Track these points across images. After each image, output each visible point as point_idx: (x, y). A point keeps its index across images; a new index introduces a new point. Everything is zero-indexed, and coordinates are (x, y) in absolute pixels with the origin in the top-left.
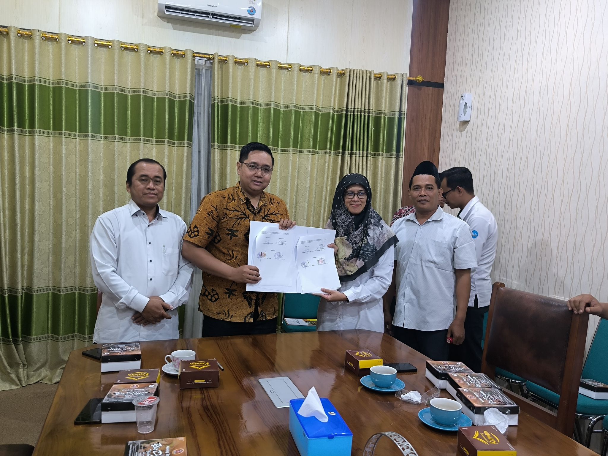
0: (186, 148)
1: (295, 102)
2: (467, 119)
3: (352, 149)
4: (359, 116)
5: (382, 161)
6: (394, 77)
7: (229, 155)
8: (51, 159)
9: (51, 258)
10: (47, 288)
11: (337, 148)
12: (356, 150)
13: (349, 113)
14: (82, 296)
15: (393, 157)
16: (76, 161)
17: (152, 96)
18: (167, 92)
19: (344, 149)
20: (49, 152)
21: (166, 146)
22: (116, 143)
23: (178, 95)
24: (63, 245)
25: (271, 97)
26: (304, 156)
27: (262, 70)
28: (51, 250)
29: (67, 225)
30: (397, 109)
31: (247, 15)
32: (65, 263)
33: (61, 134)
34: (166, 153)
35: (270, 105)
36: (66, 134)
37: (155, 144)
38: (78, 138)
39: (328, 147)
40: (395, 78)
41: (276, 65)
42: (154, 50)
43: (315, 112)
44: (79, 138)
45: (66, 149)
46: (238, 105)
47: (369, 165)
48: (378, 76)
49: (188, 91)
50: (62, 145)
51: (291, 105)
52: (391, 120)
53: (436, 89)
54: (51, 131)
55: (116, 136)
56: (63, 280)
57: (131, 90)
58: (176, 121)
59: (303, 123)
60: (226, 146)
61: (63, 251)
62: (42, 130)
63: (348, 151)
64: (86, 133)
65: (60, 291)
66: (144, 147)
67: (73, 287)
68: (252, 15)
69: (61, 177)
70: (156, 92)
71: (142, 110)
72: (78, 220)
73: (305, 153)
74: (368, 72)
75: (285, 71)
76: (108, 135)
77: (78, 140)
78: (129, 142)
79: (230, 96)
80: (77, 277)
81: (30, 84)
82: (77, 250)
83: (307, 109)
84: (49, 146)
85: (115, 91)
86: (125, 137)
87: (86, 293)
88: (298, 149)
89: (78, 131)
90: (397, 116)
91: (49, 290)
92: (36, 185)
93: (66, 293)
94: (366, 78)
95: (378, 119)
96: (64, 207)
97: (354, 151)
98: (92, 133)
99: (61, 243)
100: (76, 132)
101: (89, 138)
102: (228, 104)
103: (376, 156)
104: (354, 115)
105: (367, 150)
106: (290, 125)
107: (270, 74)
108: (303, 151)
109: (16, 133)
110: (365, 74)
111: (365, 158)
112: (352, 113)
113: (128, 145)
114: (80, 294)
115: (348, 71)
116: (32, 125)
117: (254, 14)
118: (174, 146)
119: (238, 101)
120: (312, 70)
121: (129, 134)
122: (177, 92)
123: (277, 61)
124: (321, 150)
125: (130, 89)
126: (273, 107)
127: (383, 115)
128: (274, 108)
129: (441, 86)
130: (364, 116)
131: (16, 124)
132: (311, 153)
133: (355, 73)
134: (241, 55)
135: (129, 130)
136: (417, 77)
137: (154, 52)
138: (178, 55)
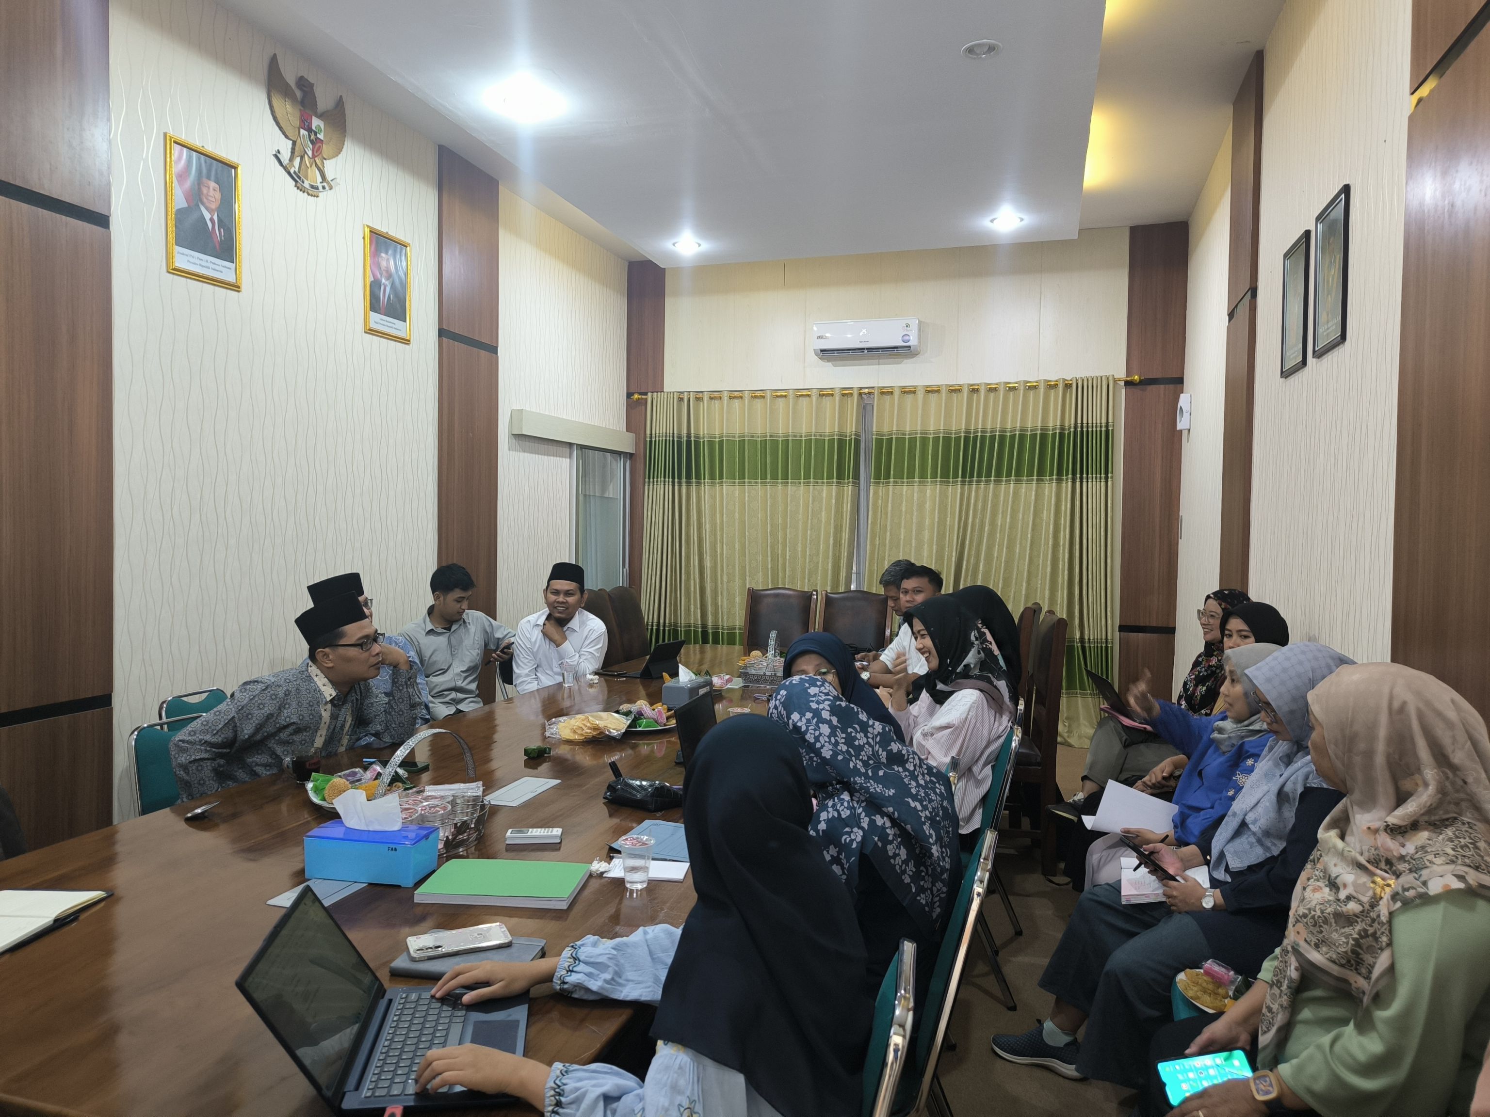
0: (850, 488)
1: (965, 427)
2: (1186, 427)
7: (891, 491)
9: (737, 599)
17: (823, 438)
18: (836, 432)
20: (735, 500)
21: (834, 487)
22: (790, 487)
23: (848, 434)
25: (940, 423)
27: (932, 396)
28: (737, 591)
31: (903, 344)
33: (743, 483)
34: (834, 494)
35: (940, 432)
37: (824, 485)
38: (758, 485)
41: (946, 388)
42: (825, 392)
45: (749, 496)
46: (907, 437)
49: (854, 430)
50: (745, 493)
51: (960, 430)
53: (1175, 385)
54: (737, 480)
55: (789, 480)
57: (805, 434)
60: (889, 482)
62: (729, 480)
64: (766, 480)
66: (814, 489)
68: (907, 342)
70: (827, 434)
71: (813, 453)
72: (760, 563)
75: (956, 394)
76: (785, 481)
78: (801, 485)
79: (896, 428)
81: (719, 440)
84: (736, 494)
85: (789, 438)
86: (799, 480)
98: (770, 479)
100: (757, 479)
102: (892, 437)
106: (960, 453)
107: (940, 399)
109: (707, 484)
113: (802, 488)
116: (721, 477)
118: (842, 485)
119: (907, 432)
122: (848, 430)
123: (948, 384)
126: (942, 435)
129: (1178, 380)
131: (707, 476)
134: (908, 382)
135: (802, 474)
136: (1132, 376)
137: (824, 394)
138: (846, 394)
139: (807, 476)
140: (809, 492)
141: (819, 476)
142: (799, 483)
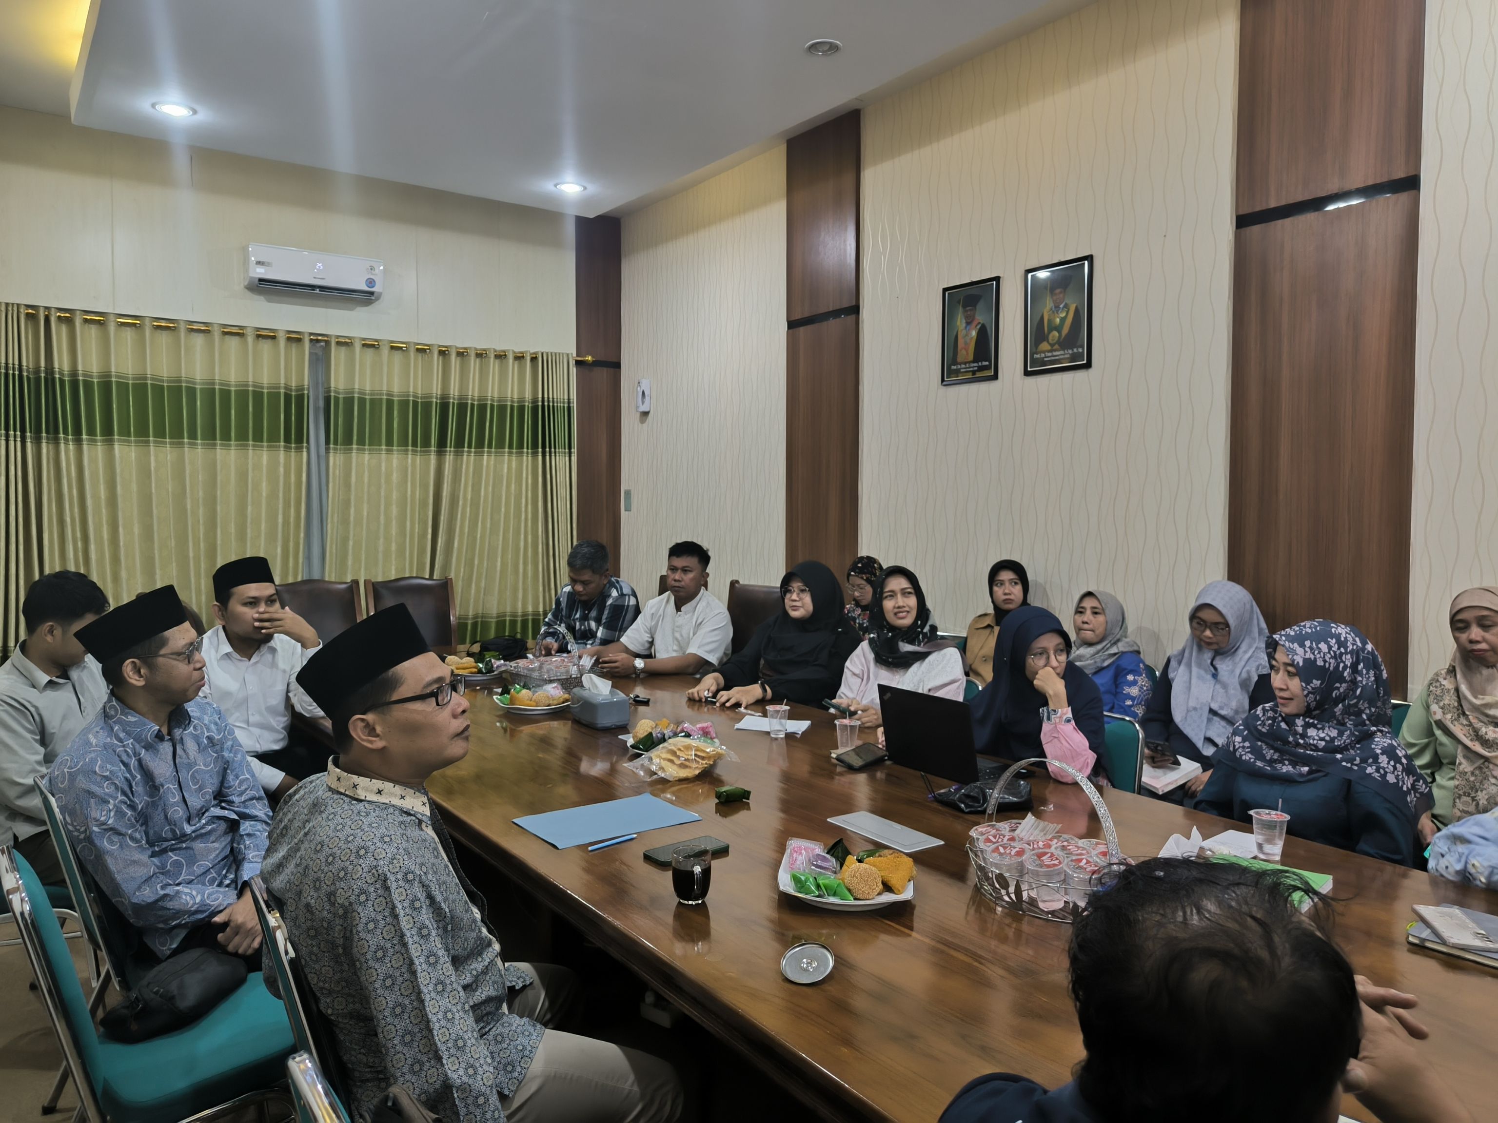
0: (305, 453)
2: (647, 410)
6: (559, 356)
8: (135, 473)
16: (167, 474)
17: (261, 390)
18: (281, 385)
20: (131, 465)
21: (283, 452)
22: (219, 450)
23: (294, 388)
25: (408, 386)
31: (367, 288)
33: (148, 442)
35: (407, 396)
37: (265, 449)
41: (414, 347)
44: (170, 446)
46: (366, 397)
49: (306, 383)
50: (150, 456)
53: (612, 370)
54: (133, 438)
57: (234, 383)
58: (293, 419)
62: (122, 438)
64: (181, 440)
68: (371, 288)
69: (150, 496)
70: (266, 386)
71: (251, 409)
75: (423, 353)
76: (207, 441)
77: (168, 448)
84: (130, 457)
85: (216, 386)
86: (229, 442)
89: (168, 437)
98: (189, 439)
100: (165, 438)
102: (354, 396)
107: (407, 357)
113: (233, 452)
117: (375, 286)
118: (289, 451)
119: (366, 392)
121: (234, 439)
122: (292, 384)
123: (413, 342)
128: (412, 400)
129: (617, 365)
131: (84, 432)
134: (370, 335)
136: (586, 356)
137: (263, 335)
138: (294, 339)
139: (242, 437)
140: (247, 458)
141: (273, 438)
142: (230, 445)
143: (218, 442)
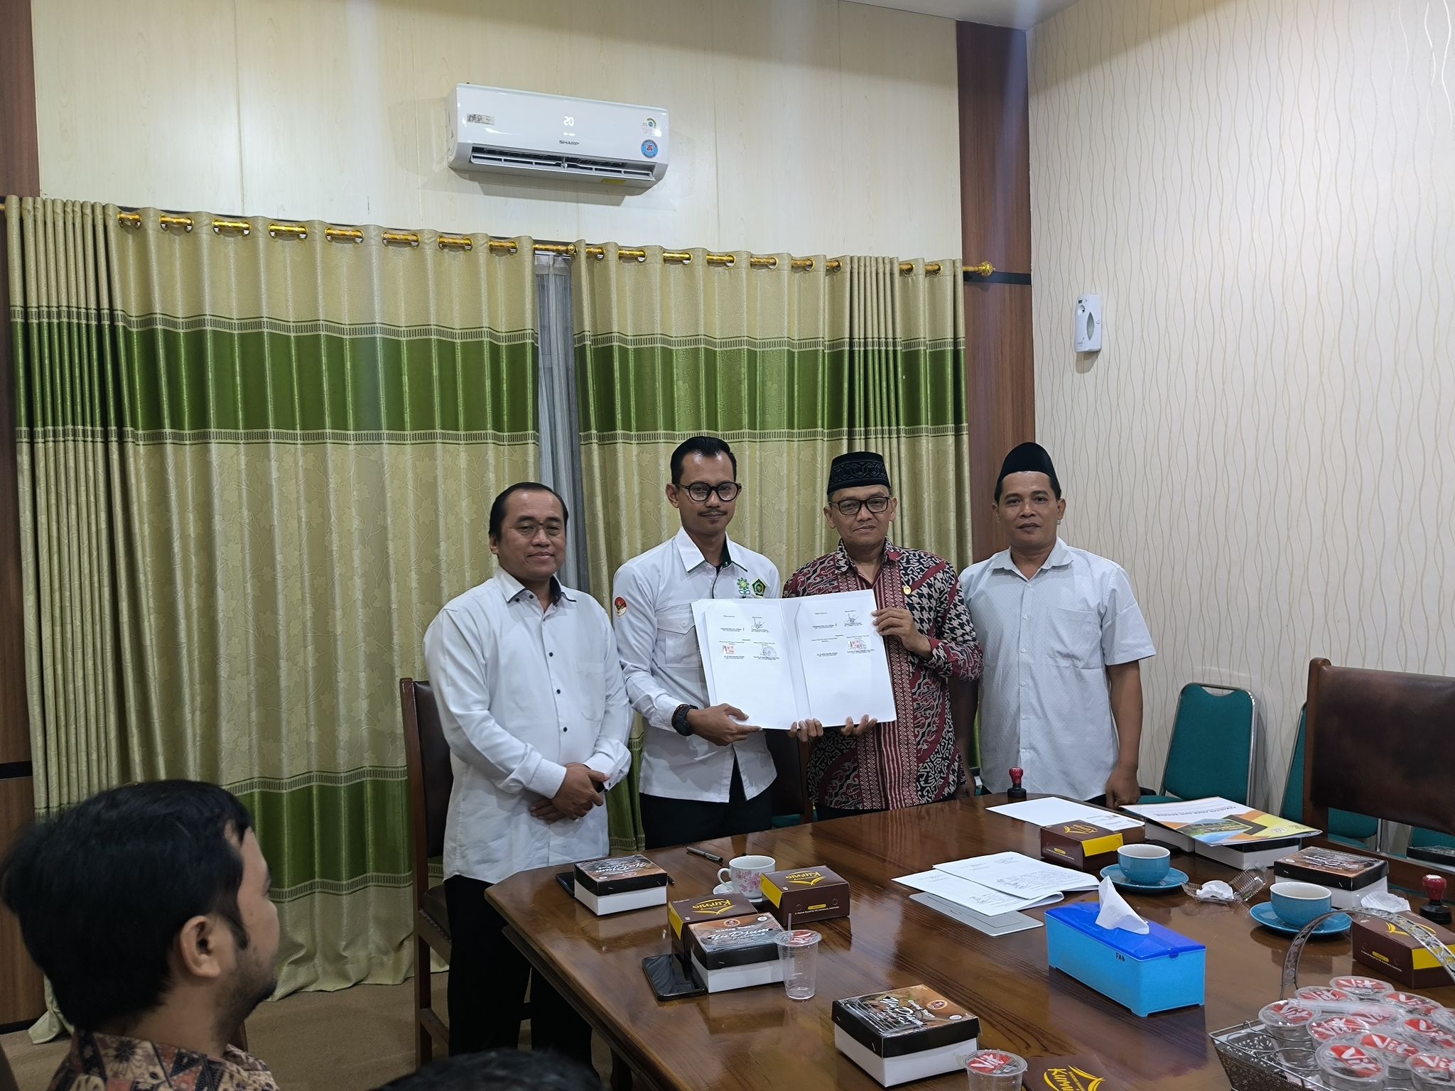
0: (531, 447)
1: (747, 333)
2: (1095, 348)
3: (867, 424)
4: (876, 353)
5: (928, 443)
6: (937, 267)
7: (620, 455)
8: (244, 492)
9: (254, 714)
10: (248, 782)
11: (835, 422)
12: (876, 425)
13: (856, 349)
14: (328, 795)
15: (949, 433)
16: (298, 492)
17: (451, 340)
18: (484, 329)
19: (851, 424)
20: (239, 477)
21: (491, 446)
22: (385, 447)
23: (504, 334)
24: (283, 683)
25: (697, 324)
26: (770, 445)
27: (675, 269)
28: (253, 696)
29: (289, 636)
30: (949, 335)
31: (641, 158)
32: (289, 722)
33: (266, 436)
34: (492, 461)
35: (697, 342)
36: (277, 436)
37: (463, 442)
38: (299, 442)
39: (819, 422)
40: (939, 269)
41: (703, 259)
42: (451, 241)
43: (789, 351)
44: (302, 442)
45: (278, 470)
46: (629, 347)
47: (903, 455)
48: (905, 267)
49: (529, 325)
50: (270, 461)
51: (740, 339)
52: (937, 358)
53: (1018, 287)
54: (241, 431)
55: (383, 431)
56: (285, 762)
57: (408, 329)
58: (505, 389)
59: (763, 374)
60: (614, 437)
61: (284, 693)
62: (223, 430)
63: (860, 429)
64: (320, 431)
65: (280, 786)
66: (445, 451)
67: (306, 775)
68: (650, 157)
69: (270, 530)
70: (460, 331)
71: (435, 373)
72: (309, 624)
73: (774, 439)
74: (886, 261)
75: (720, 269)
76: (366, 432)
77: (299, 446)
78: (409, 442)
79: (615, 329)
80: (313, 750)
81: (188, 331)
82: (311, 690)
83: (769, 345)
84: (239, 464)
85: (376, 335)
86: (401, 432)
87: (339, 785)
88: (757, 431)
89: (298, 426)
90: (950, 348)
91: (252, 786)
92: (218, 553)
93: (294, 789)
94: (884, 274)
95: (911, 358)
96: (280, 597)
97: (873, 428)
98: (332, 429)
99: (278, 678)
100: (294, 429)
101: (328, 441)
102: (612, 346)
103: (914, 435)
104: (866, 352)
105: (898, 424)
106: (740, 382)
107: (691, 275)
108: (769, 435)
109: (168, 441)
110: (881, 265)
111: (894, 441)
112: (862, 349)
113: (408, 449)
114: (321, 788)
115: (849, 262)
116: (200, 420)
117: (654, 155)
118: (502, 443)
119: (629, 338)
120: (775, 264)
121: (408, 425)
122: (502, 328)
123: (704, 250)
124: (803, 431)
125: (404, 329)
126: (703, 346)
127: (922, 348)
128: (705, 349)
129: (1025, 279)
130: (887, 352)
131: (167, 422)
132: (786, 439)
133: (862, 264)
134: (630, 239)
135: (407, 418)
136: (979, 263)
137: (451, 245)
138: (505, 249)
139: (424, 421)
140: (433, 457)
142: (403, 438)
143: (385, 432)
